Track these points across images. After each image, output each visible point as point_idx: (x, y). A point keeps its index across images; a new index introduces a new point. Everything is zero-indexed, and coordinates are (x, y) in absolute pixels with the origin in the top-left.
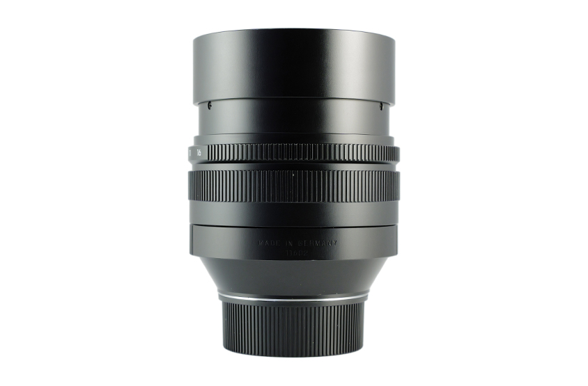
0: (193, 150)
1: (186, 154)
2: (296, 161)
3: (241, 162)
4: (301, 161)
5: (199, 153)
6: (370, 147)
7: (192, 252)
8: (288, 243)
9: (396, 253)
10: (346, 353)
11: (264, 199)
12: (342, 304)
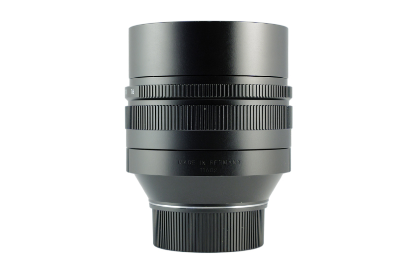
0: (128, 90)
1: (123, 93)
2: (207, 98)
3: (168, 99)
4: (212, 98)
5: (133, 92)
6: (267, 86)
7: (128, 170)
8: (202, 163)
9: (289, 170)
10: (249, 249)
11: (182, 128)
12: (246, 211)
